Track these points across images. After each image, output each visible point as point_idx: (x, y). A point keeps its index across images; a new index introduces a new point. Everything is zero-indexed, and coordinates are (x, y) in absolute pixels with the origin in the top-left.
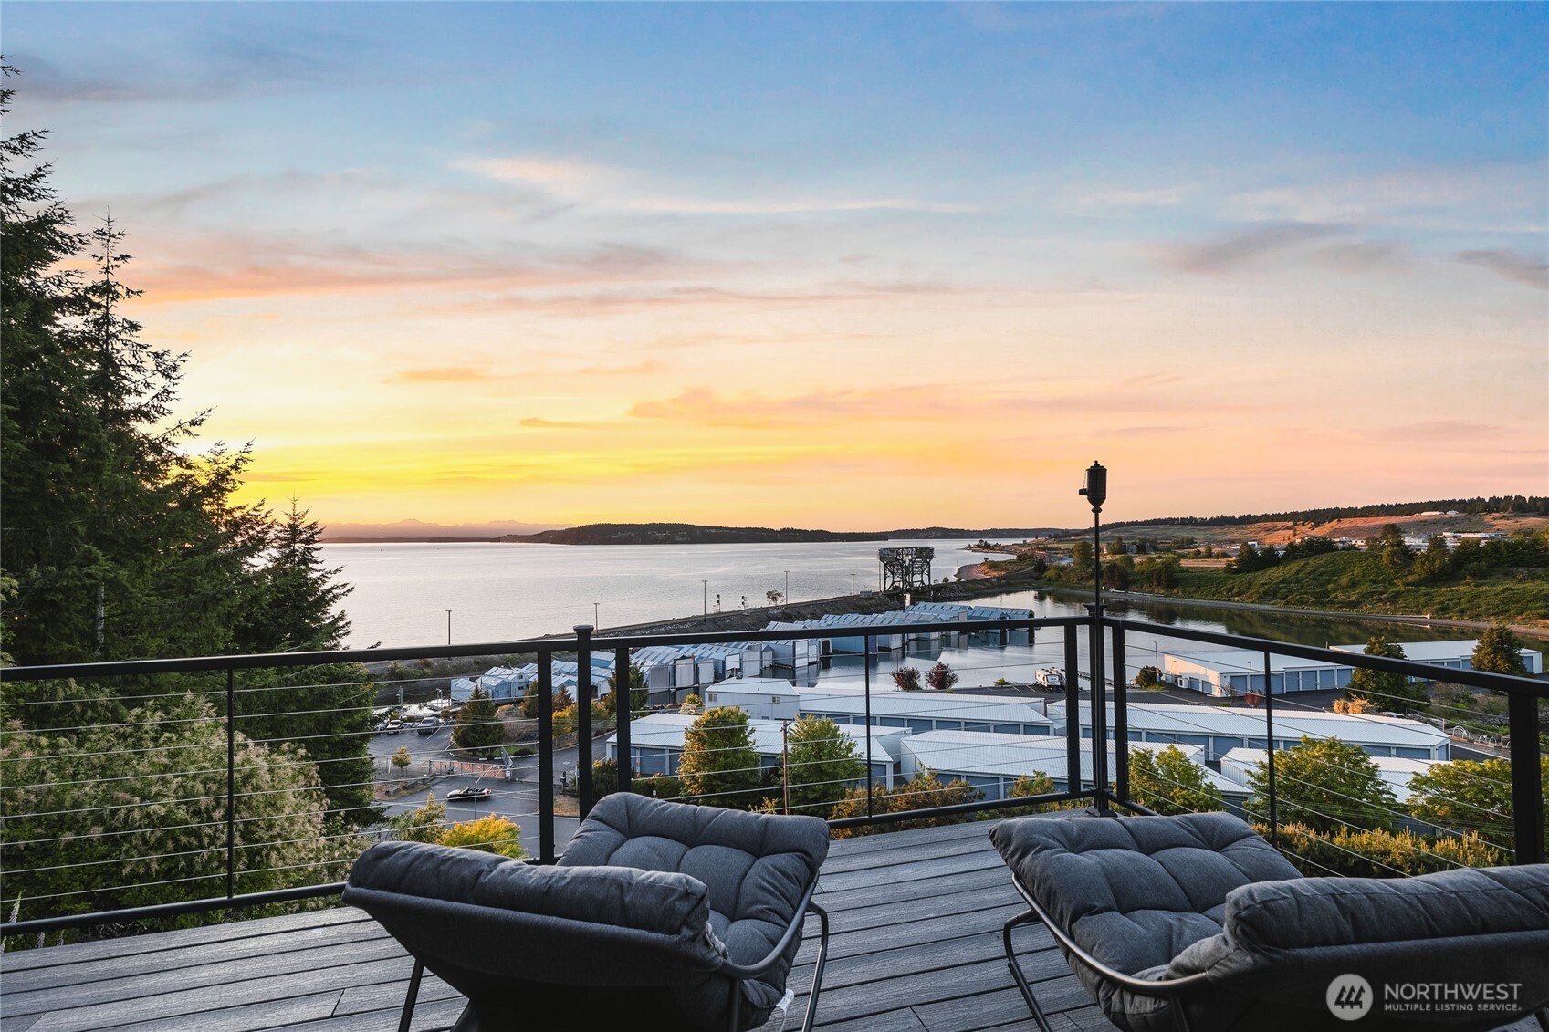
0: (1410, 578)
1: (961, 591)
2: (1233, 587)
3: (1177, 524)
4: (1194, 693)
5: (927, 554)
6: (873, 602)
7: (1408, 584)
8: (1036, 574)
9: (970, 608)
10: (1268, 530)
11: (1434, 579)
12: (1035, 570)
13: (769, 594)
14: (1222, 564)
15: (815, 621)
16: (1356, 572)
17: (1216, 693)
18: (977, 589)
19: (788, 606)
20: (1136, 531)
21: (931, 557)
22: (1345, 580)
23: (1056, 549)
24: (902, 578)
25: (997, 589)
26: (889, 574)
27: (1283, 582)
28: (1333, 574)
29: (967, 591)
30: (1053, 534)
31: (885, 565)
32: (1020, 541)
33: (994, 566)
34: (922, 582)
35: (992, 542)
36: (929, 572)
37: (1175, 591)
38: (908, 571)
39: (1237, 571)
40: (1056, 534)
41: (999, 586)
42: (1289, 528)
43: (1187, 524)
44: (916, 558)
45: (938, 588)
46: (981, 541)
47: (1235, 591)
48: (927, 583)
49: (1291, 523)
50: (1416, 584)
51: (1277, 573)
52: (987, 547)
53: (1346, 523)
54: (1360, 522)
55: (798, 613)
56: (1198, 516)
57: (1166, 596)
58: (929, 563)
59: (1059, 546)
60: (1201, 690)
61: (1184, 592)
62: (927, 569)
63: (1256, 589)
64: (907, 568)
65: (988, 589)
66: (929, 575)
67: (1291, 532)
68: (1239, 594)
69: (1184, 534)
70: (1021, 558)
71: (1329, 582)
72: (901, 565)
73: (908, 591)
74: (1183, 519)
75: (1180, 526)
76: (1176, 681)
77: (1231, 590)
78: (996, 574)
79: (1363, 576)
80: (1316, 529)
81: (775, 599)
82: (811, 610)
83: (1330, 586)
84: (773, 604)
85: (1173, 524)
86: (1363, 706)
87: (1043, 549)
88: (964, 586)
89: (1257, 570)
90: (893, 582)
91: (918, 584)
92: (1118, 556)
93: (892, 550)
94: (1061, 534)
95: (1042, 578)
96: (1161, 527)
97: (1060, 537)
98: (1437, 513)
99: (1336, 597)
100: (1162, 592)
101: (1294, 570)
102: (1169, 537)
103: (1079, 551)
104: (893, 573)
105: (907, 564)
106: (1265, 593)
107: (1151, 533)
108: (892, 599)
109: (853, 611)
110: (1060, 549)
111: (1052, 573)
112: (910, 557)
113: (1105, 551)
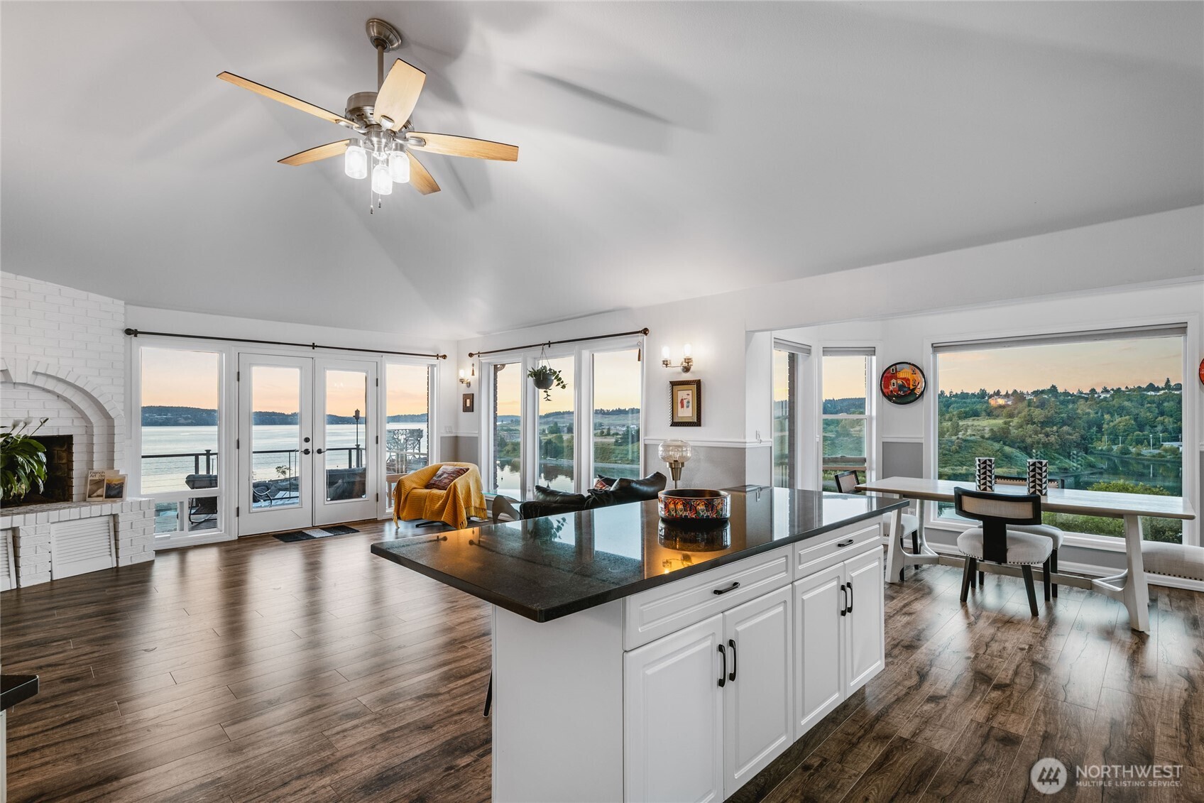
5: (418, 435)
14: (612, 440)
43: (599, 413)
44: (410, 437)
56: (605, 409)
58: (419, 441)
62: (418, 446)
69: (597, 420)
72: (397, 443)
87: (506, 431)
90: (391, 456)
92: (554, 435)
95: (503, 451)
104: (389, 449)
105: (402, 442)
111: (509, 448)
112: (405, 436)
113: (547, 432)
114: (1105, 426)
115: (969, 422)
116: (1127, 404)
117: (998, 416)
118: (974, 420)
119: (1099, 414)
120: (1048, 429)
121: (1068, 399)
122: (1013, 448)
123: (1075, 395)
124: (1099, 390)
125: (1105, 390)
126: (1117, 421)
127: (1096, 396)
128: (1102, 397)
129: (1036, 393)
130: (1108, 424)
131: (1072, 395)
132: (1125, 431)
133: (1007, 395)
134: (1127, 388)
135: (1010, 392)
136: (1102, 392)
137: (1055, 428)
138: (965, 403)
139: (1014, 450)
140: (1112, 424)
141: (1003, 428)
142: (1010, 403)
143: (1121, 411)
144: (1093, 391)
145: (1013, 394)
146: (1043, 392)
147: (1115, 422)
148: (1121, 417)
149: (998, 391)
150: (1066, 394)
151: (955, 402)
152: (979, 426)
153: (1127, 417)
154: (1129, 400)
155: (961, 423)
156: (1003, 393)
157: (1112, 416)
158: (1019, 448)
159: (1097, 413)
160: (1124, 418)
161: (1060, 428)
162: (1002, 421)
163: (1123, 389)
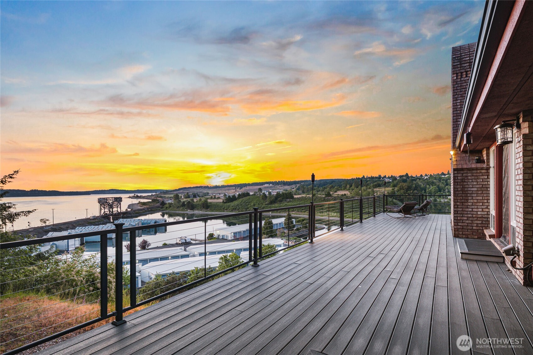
0: (267, 203)
1: (134, 214)
2: (225, 207)
3: (203, 188)
4: (223, 240)
5: (119, 200)
6: (97, 220)
7: (266, 205)
8: (161, 206)
9: (142, 220)
10: (229, 190)
11: (272, 202)
12: (161, 205)
13: (41, 220)
14: (220, 201)
15: (73, 230)
16: (255, 202)
17: (230, 239)
18: (140, 213)
19: (53, 225)
20: (190, 190)
21: (121, 201)
22: (252, 204)
23: (164, 197)
24: (109, 210)
25: (147, 213)
26: (103, 208)
27: (237, 205)
28: (249, 203)
29: (136, 214)
30: (162, 192)
31: (101, 205)
32: (150, 194)
33: (144, 204)
34: (117, 211)
35: (139, 195)
36: (120, 207)
37: (208, 210)
38: (111, 206)
39: (226, 203)
40: (163, 192)
41: (148, 211)
42: (234, 189)
43: (206, 188)
44: (115, 201)
45: (124, 213)
46: (135, 194)
47: (225, 209)
48: (119, 211)
49: (234, 188)
50: (268, 204)
51: (236, 203)
52: (138, 197)
53: (248, 188)
54: (251, 187)
55: (60, 227)
57: (206, 212)
58: (120, 203)
59: (165, 196)
60: (226, 238)
61: (211, 210)
62: (119, 206)
63: (231, 208)
64: (111, 205)
65: (144, 212)
66: (120, 208)
67: (235, 190)
68: (226, 210)
69: (205, 191)
70: (154, 201)
71: (248, 205)
72: (108, 204)
73: (112, 215)
74: (205, 186)
75: (204, 189)
76: (219, 237)
77: (224, 208)
78: (145, 207)
79: (256, 203)
80: (241, 190)
81: (45, 222)
82: (66, 226)
83: (249, 206)
84: (44, 225)
85: (202, 188)
86: (265, 237)
87: (160, 197)
88: (135, 212)
89: (231, 202)
90: (105, 212)
91: (116, 212)
92: (188, 199)
93: (104, 199)
94: (165, 191)
95: (164, 208)
96: (198, 189)
97: (165, 192)
98: (268, 185)
99: (250, 209)
100: (204, 210)
101: (240, 202)
102: (201, 192)
103: (175, 197)
104: (104, 208)
106: (233, 209)
107: (196, 191)
108: (104, 219)
109: (87, 225)
110: (166, 197)
111: (167, 206)
112: (112, 201)
113: (183, 197)
114: (427, 190)
115: (377, 189)
116: (435, 181)
117: (389, 186)
118: (379, 188)
119: (425, 185)
120: (409, 192)
121: (414, 179)
122: (397, 200)
123: (415, 177)
124: (424, 175)
125: (426, 175)
126: (431, 188)
127: (423, 177)
128: (425, 178)
129: (401, 177)
130: (428, 189)
131: (414, 177)
132: (434, 192)
133: (389, 177)
134: (434, 174)
135: (390, 176)
136: (425, 176)
137: (412, 191)
138: (373, 181)
139: (397, 201)
140: (430, 189)
141: (392, 192)
142: (391, 181)
143: (433, 183)
144: (421, 176)
145: (391, 177)
146: (403, 176)
147: (431, 189)
148: (433, 186)
149: (385, 176)
150: (412, 177)
151: (369, 181)
152: (382, 191)
153: (435, 186)
154: (435, 179)
155: (375, 190)
156: (387, 176)
157: (430, 186)
158: (398, 200)
159: (424, 185)
160: (434, 187)
161: (413, 191)
162: (391, 189)
163: (432, 175)
